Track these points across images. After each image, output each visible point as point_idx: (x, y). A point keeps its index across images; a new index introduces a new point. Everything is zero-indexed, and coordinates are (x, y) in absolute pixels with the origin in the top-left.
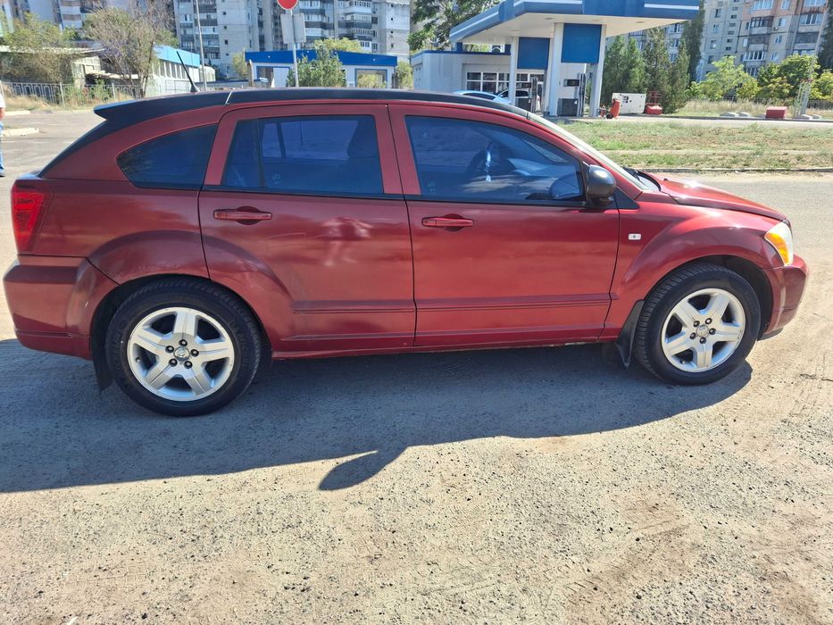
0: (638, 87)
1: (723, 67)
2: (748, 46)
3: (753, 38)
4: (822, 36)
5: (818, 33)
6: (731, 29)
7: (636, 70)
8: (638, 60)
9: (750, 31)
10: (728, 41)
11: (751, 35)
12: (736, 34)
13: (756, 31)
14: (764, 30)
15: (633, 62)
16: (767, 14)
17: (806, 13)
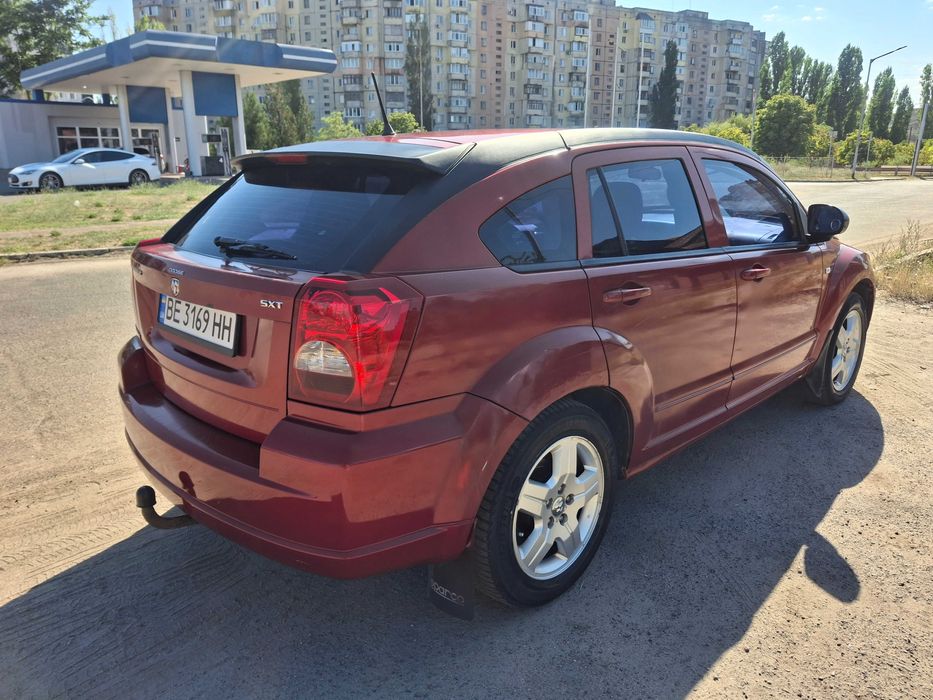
0: (267, 144)
1: (334, 122)
2: (345, 103)
3: (349, 96)
4: (408, 96)
5: (403, 93)
6: (326, 85)
7: (261, 124)
8: (260, 115)
9: (345, 88)
10: (325, 97)
11: (345, 92)
12: (331, 91)
13: (350, 88)
14: (356, 88)
15: (256, 116)
16: (356, 72)
17: (388, 74)
